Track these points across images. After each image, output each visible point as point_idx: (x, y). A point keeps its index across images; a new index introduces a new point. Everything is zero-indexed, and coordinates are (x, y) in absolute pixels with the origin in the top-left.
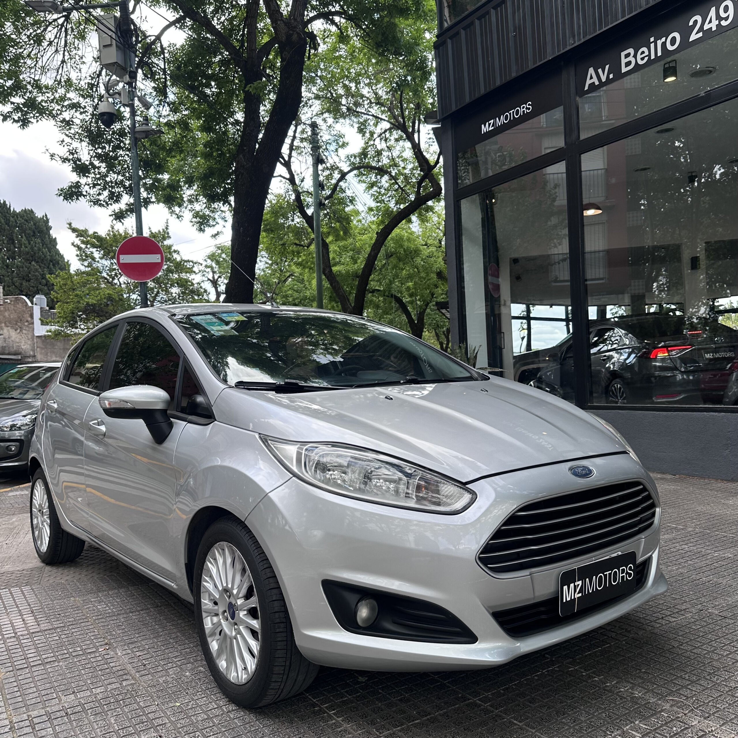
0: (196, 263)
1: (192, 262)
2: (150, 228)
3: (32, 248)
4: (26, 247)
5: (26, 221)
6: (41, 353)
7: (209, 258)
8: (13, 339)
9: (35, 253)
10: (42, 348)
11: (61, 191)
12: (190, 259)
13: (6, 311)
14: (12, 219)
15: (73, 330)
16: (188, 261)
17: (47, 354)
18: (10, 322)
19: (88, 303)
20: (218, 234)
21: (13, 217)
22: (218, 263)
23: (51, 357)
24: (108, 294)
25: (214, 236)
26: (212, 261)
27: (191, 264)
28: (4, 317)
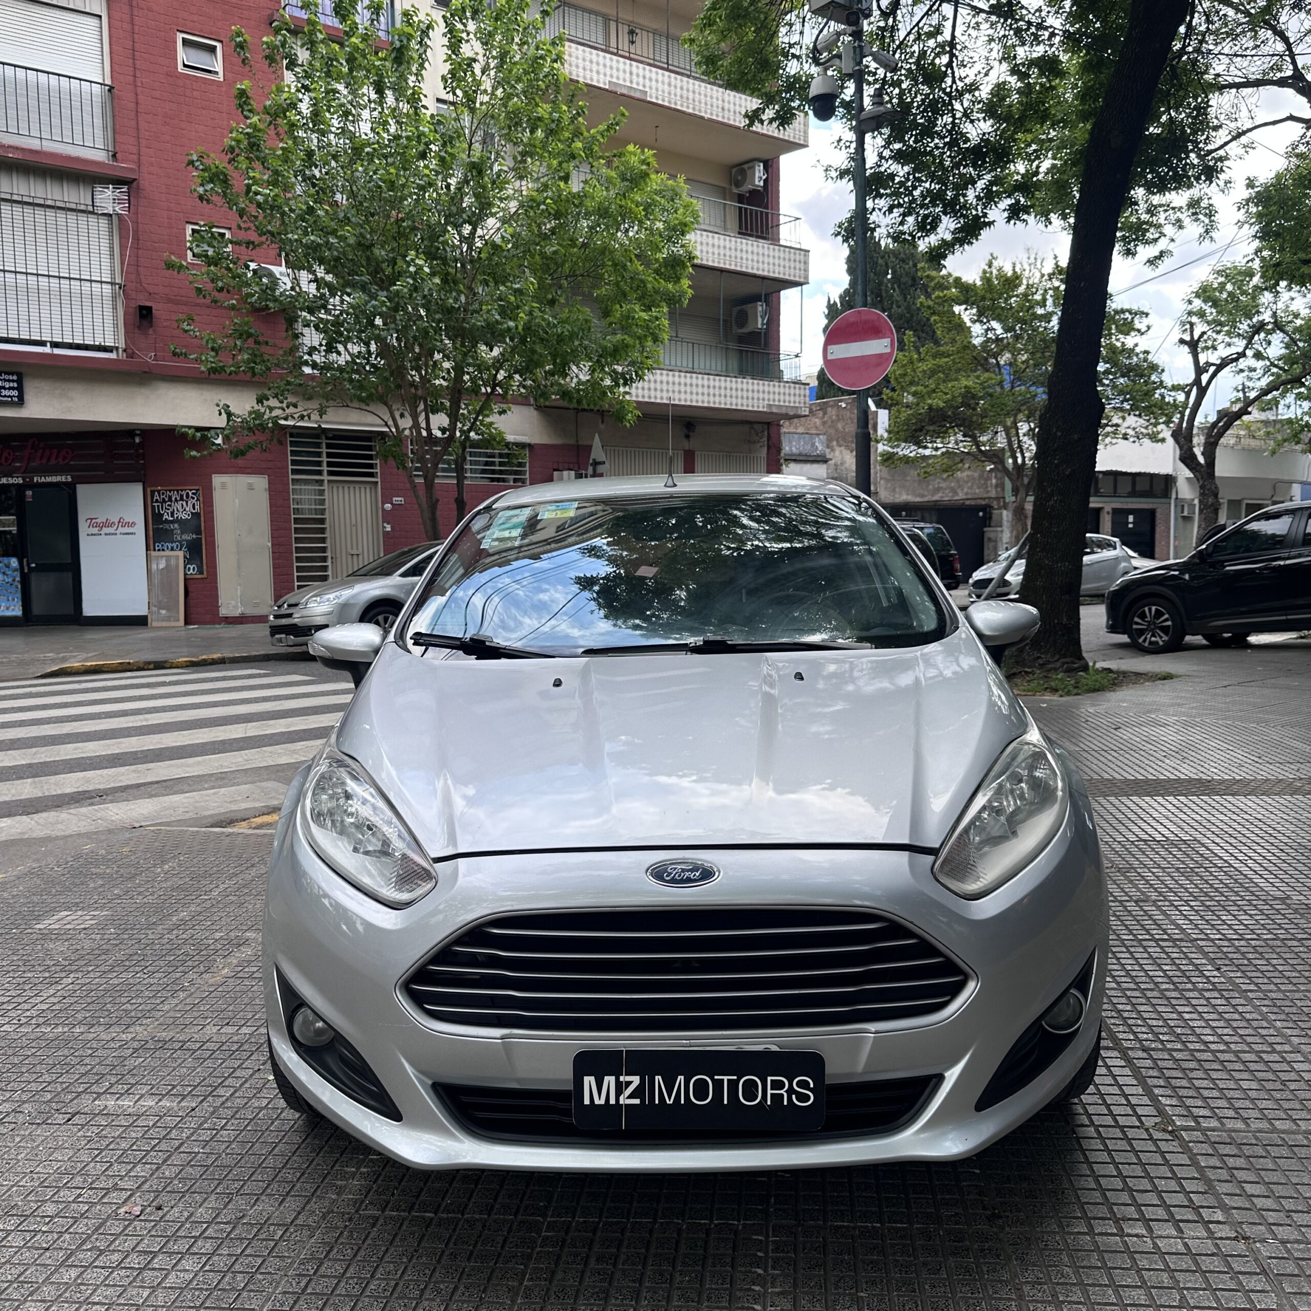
0: (1136, 314)
1: (1131, 313)
2: (1056, 257)
3: (908, 308)
4: (899, 307)
5: (903, 261)
6: (886, 488)
7: (1198, 295)
8: (847, 465)
9: (912, 316)
10: (887, 480)
11: (840, 227)
12: (1126, 307)
13: (839, 420)
14: (880, 261)
15: (920, 450)
16: (1123, 311)
17: (894, 491)
18: (844, 439)
19: (930, 408)
20: (1162, 254)
21: (882, 257)
22: (1215, 303)
23: (900, 494)
24: (966, 387)
25: (1152, 262)
26: (1205, 301)
27: (1127, 315)
28: (837, 430)
